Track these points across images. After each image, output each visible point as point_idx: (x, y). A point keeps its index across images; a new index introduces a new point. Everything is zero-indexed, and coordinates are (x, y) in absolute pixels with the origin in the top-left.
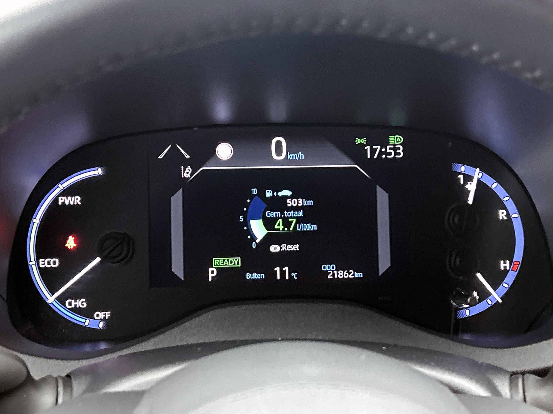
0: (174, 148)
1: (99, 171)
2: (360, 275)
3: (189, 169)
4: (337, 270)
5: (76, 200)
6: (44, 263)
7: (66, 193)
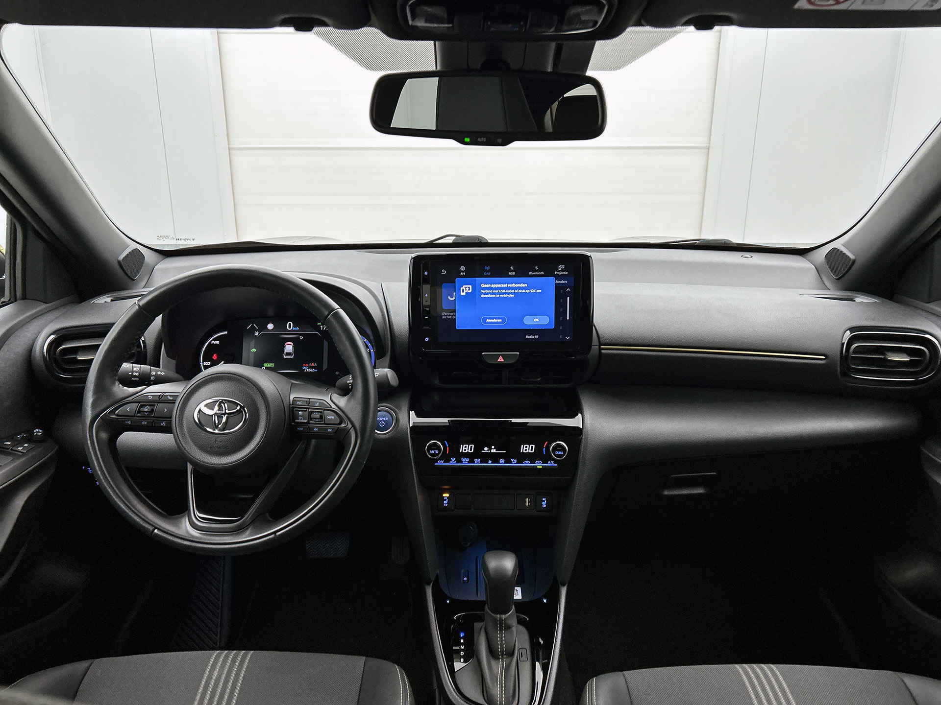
0: (253, 325)
1: (226, 333)
2: (316, 370)
3: (258, 333)
4: (308, 368)
5: (218, 342)
6: (205, 363)
7: (214, 340)
